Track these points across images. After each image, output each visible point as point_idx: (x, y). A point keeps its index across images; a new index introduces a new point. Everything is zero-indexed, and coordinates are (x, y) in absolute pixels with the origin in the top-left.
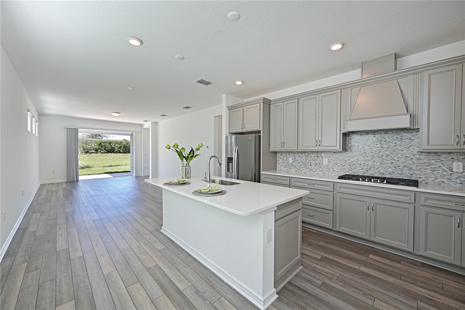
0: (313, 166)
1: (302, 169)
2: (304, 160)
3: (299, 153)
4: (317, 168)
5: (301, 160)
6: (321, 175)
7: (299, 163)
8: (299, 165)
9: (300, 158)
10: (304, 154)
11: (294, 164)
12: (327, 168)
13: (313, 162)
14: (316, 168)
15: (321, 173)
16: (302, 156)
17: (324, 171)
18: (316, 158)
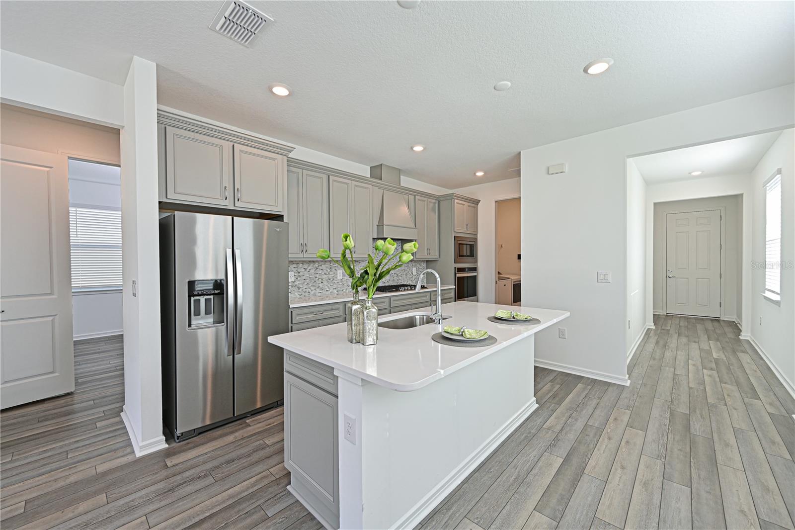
0: (325, 283)
1: (310, 290)
2: (313, 274)
3: (305, 263)
4: (331, 286)
5: (308, 275)
6: (336, 295)
7: (304, 281)
8: (306, 283)
9: (306, 272)
10: (312, 265)
11: (297, 283)
12: (341, 284)
13: (325, 276)
14: (329, 286)
15: (335, 291)
16: (309, 268)
17: (339, 289)
18: (329, 271)
